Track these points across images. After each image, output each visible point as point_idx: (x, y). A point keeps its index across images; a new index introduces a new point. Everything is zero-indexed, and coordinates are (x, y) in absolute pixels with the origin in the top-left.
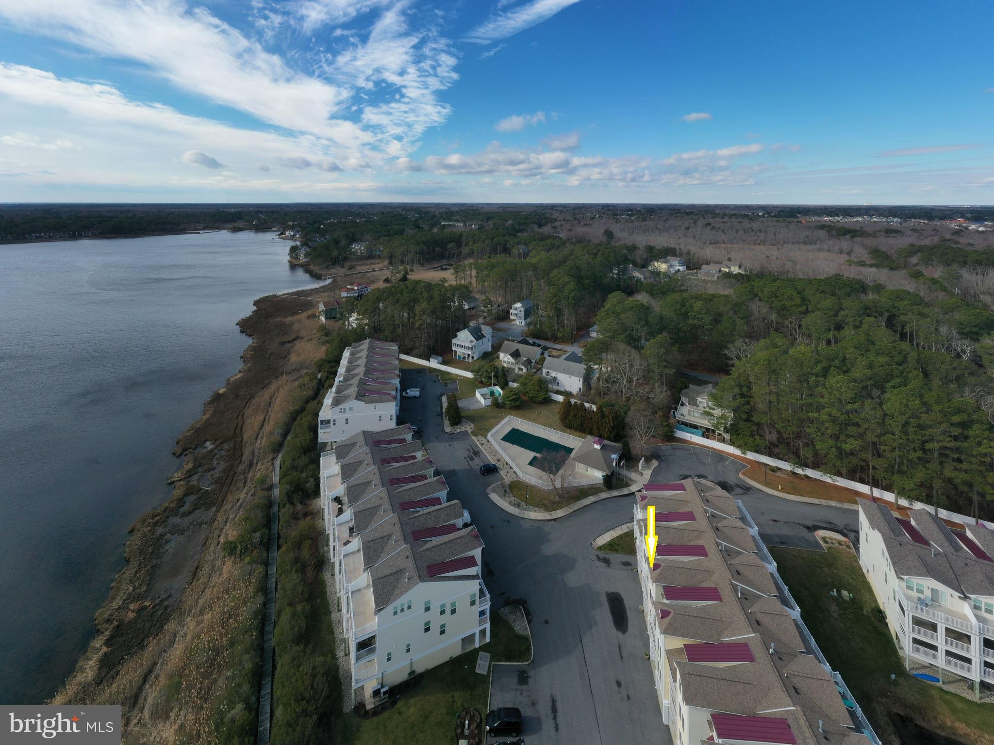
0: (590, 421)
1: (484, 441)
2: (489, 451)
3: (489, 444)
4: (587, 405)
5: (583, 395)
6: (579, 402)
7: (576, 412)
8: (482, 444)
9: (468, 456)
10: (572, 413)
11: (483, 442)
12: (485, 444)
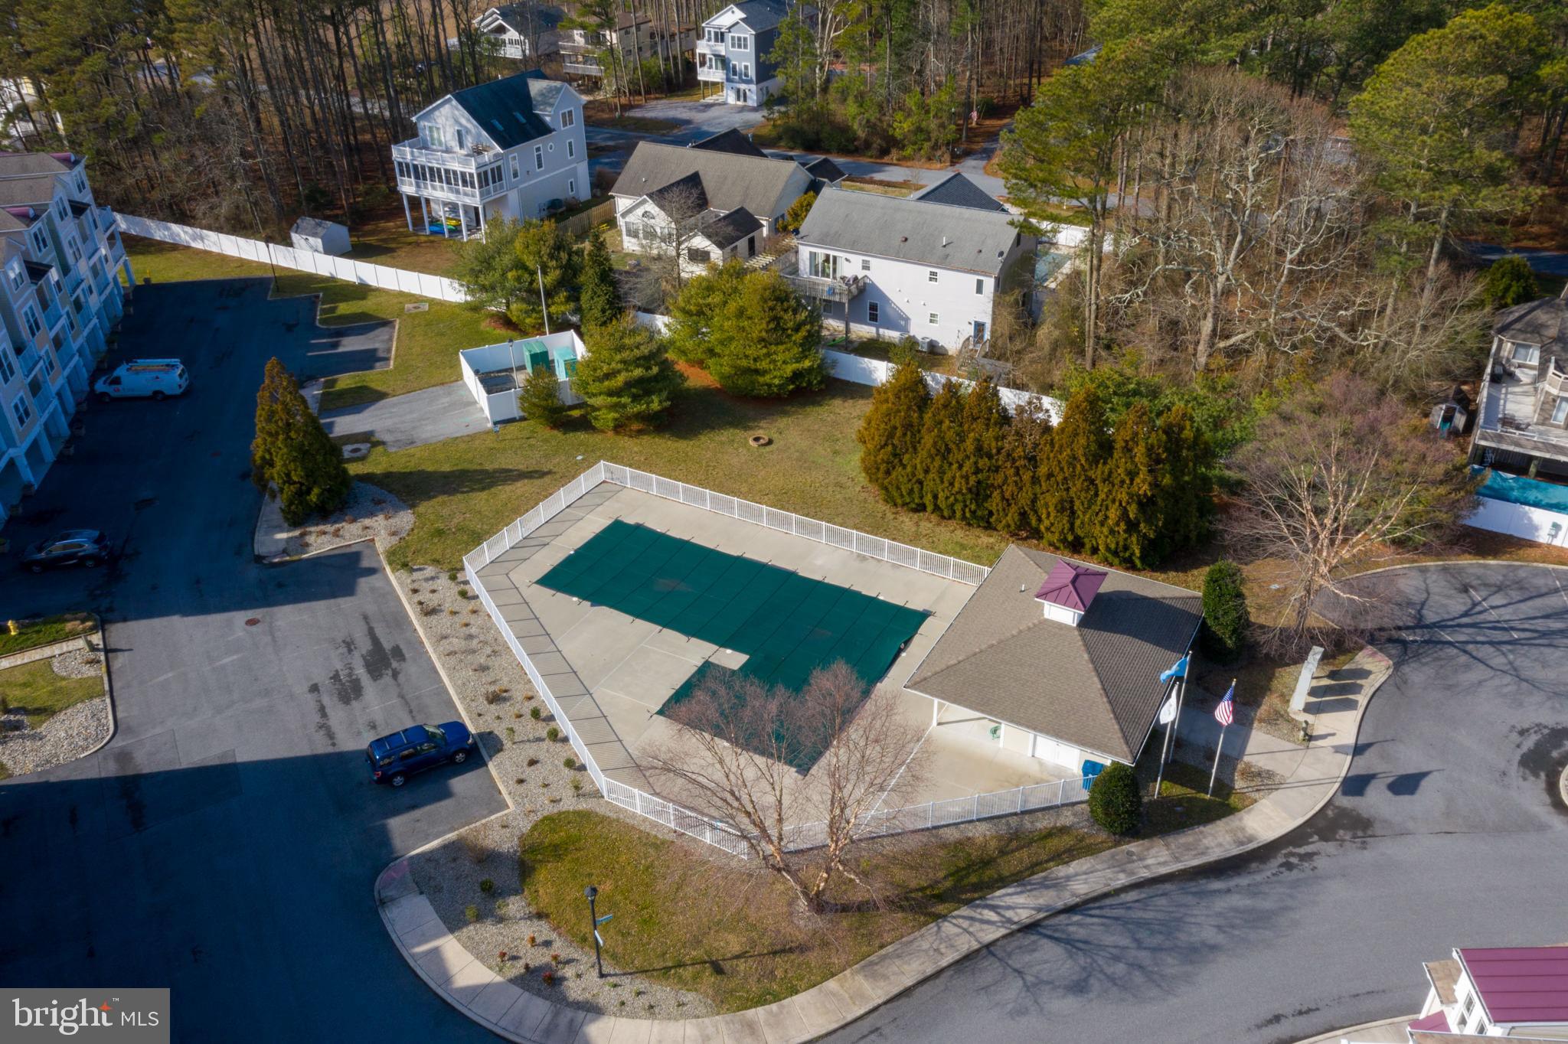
0: (1027, 476)
1: (445, 590)
2: (457, 643)
3: (466, 606)
4: (1009, 397)
5: (996, 352)
6: (969, 386)
7: (950, 435)
8: (429, 612)
9: (336, 677)
10: (928, 440)
11: (432, 601)
12: (448, 606)
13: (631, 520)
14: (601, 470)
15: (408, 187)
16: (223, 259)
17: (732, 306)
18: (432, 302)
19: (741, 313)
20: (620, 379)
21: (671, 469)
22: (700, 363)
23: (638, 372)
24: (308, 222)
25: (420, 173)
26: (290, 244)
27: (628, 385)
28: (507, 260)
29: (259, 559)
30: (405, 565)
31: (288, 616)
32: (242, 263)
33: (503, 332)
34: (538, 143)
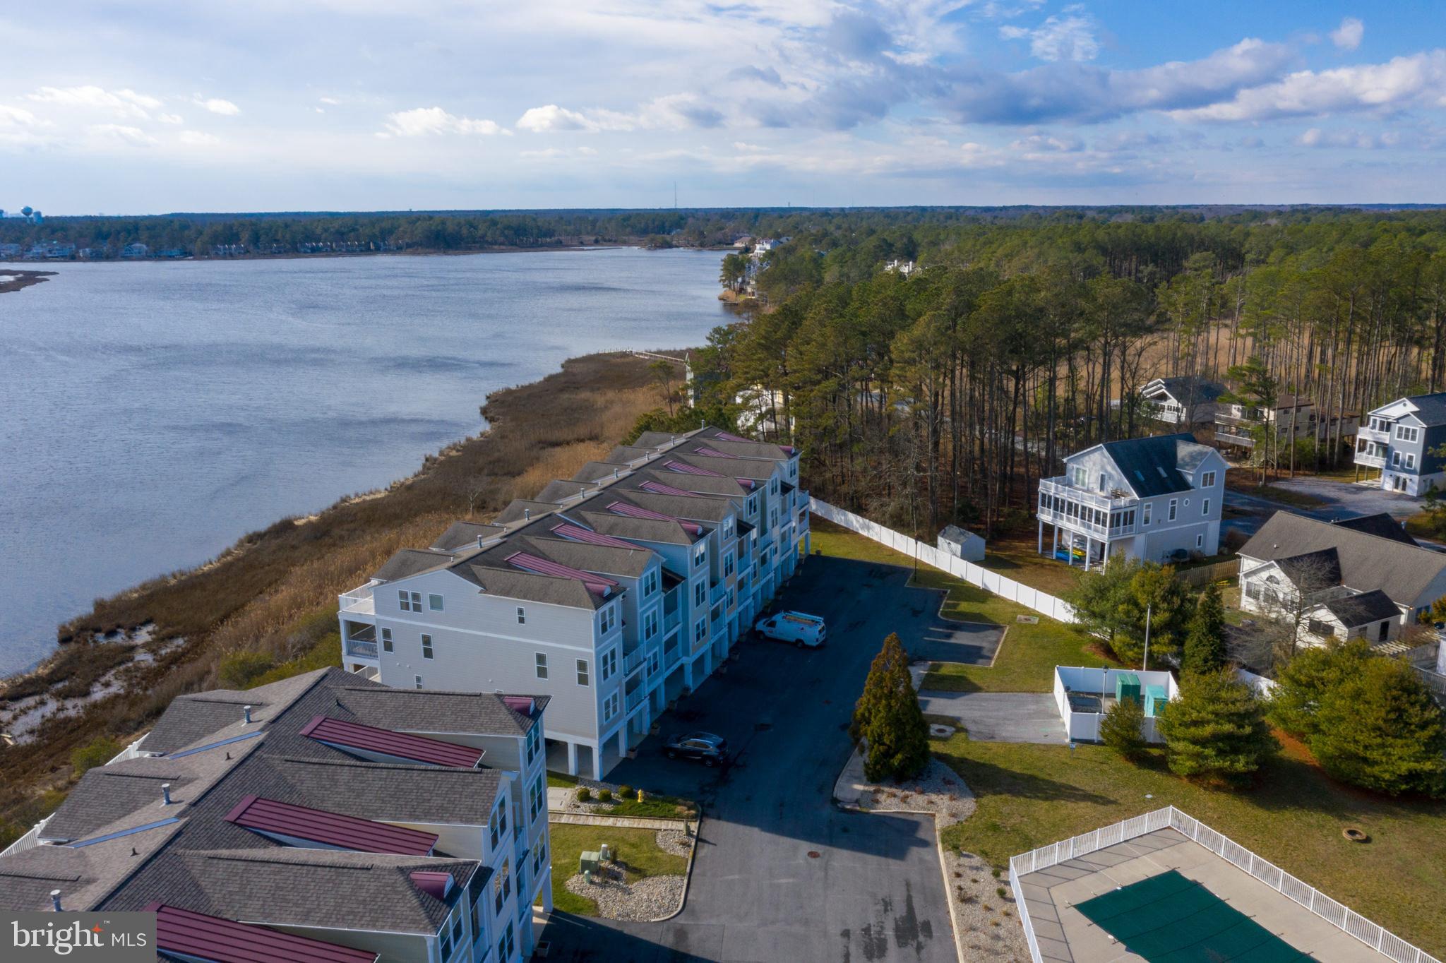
1: (986, 884)
9: (867, 930)
11: (971, 890)
12: (984, 900)
13: (1189, 875)
14: (1168, 815)
15: (1045, 516)
16: (880, 547)
17: (1349, 686)
18: (1043, 618)
19: (1357, 695)
20: (1208, 730)
21: (1243, 836)
22: (1301, 736)
23: (1228, 727)
24: (954, 530)
25: (1058, 505)
26: (935, 545)
27: (1216, 738)
28: (1121, 593)
29: (835, 801)
30: (955, 848)
31: (843, 860)
32: (893, 552)
33: (1101, 658)
34: (1175, 497)
